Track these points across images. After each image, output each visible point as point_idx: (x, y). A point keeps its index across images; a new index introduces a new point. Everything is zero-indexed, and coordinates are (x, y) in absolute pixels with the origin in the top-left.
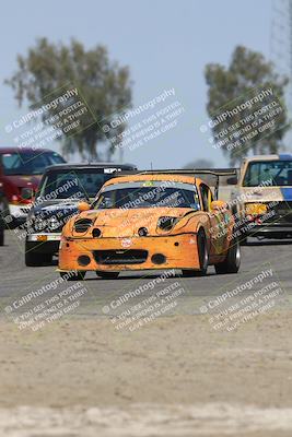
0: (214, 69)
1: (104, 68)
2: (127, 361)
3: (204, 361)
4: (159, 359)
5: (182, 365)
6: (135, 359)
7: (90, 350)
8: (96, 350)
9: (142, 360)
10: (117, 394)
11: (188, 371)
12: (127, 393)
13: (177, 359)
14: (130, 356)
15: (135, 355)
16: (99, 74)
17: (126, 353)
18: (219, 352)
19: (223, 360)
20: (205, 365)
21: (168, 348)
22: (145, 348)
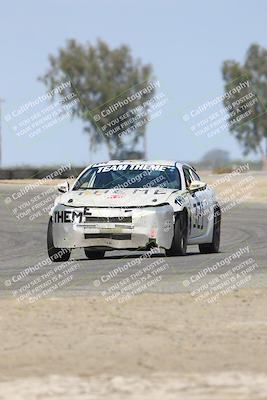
0: (230, 65)
1: (128, 65)
2: (148, 333)
3: (220, 333)
4: (179, 332)
5: (199, 337)
6: (156, 331)
7: (115, 323)
8: (120, 324)
9: (162, 332)
10: (140, 364)
11: (204, 343)
12: (149, 362)
13: (194, 331)
14: (151, 329)
15: (155, 328)
16: (123, 71)
17: (148, 327)
18: (233, 325)
19: (236, 332)
20: (220, 337)
21: (187, 321)
22: (165, 321)
